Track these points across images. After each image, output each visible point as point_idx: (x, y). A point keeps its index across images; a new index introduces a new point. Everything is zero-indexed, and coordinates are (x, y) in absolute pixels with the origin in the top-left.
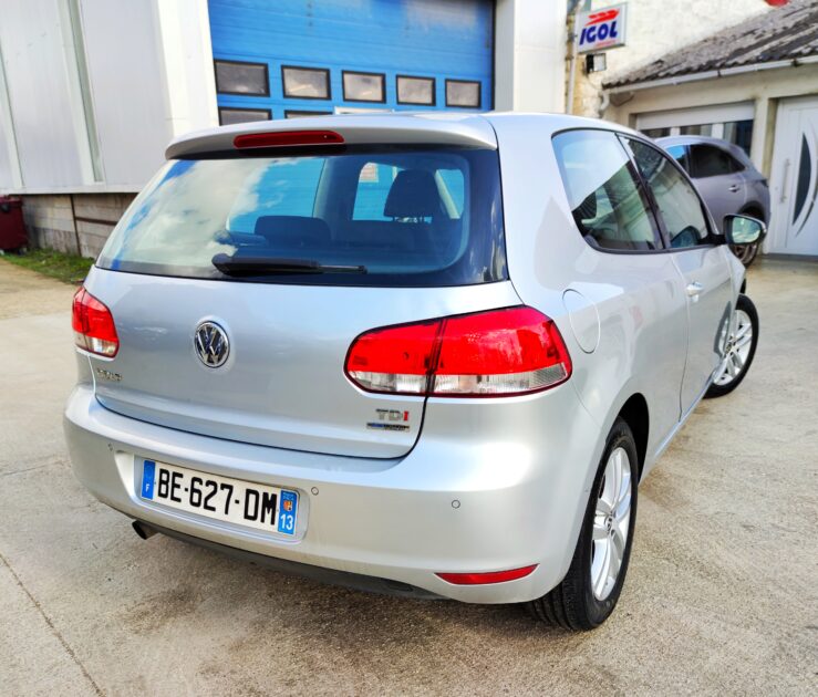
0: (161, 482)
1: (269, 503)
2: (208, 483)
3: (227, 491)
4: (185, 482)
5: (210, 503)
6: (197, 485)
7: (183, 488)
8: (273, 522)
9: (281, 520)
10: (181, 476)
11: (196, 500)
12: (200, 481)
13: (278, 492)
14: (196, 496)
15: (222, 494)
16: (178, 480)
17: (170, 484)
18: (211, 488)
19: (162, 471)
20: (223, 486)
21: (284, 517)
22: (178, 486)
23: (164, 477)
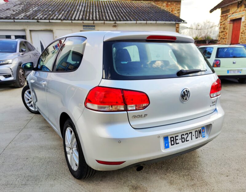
0: (171, 141)
1: (200, 132)
2: (186, 134)
3: (191, 134)
4: (179, 137)
5: (187, 140)
6: (183, 136)
7: (179, 139)
8: (201, 136)
9: (202, 135)
10: (178, 136)
11: (183, 141)
12: (184, 135)
13: (201, 129)
14: (183, 139)
15: (190, 135)
16: (177, 138)
17: (175, 140)
18: (187, 135)
19: (171, 138)
20: (190, 133)
21: (203, 134)
22: (177, 139)
23: (172, 139)
